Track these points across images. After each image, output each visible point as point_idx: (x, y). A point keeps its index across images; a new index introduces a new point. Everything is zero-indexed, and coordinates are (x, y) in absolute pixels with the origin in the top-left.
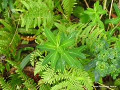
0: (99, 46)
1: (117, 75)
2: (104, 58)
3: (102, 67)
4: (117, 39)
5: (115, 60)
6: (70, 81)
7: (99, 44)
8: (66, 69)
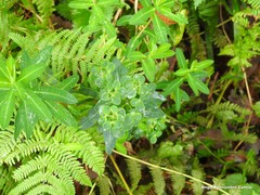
0: (102, 73)
1: (160, 134)
2: (114, 98)
3: (112, 117)
4: (144, 56)
5: (139, 100)
6: (53, 153)
7: (104, 70)
8: (41, 130)
